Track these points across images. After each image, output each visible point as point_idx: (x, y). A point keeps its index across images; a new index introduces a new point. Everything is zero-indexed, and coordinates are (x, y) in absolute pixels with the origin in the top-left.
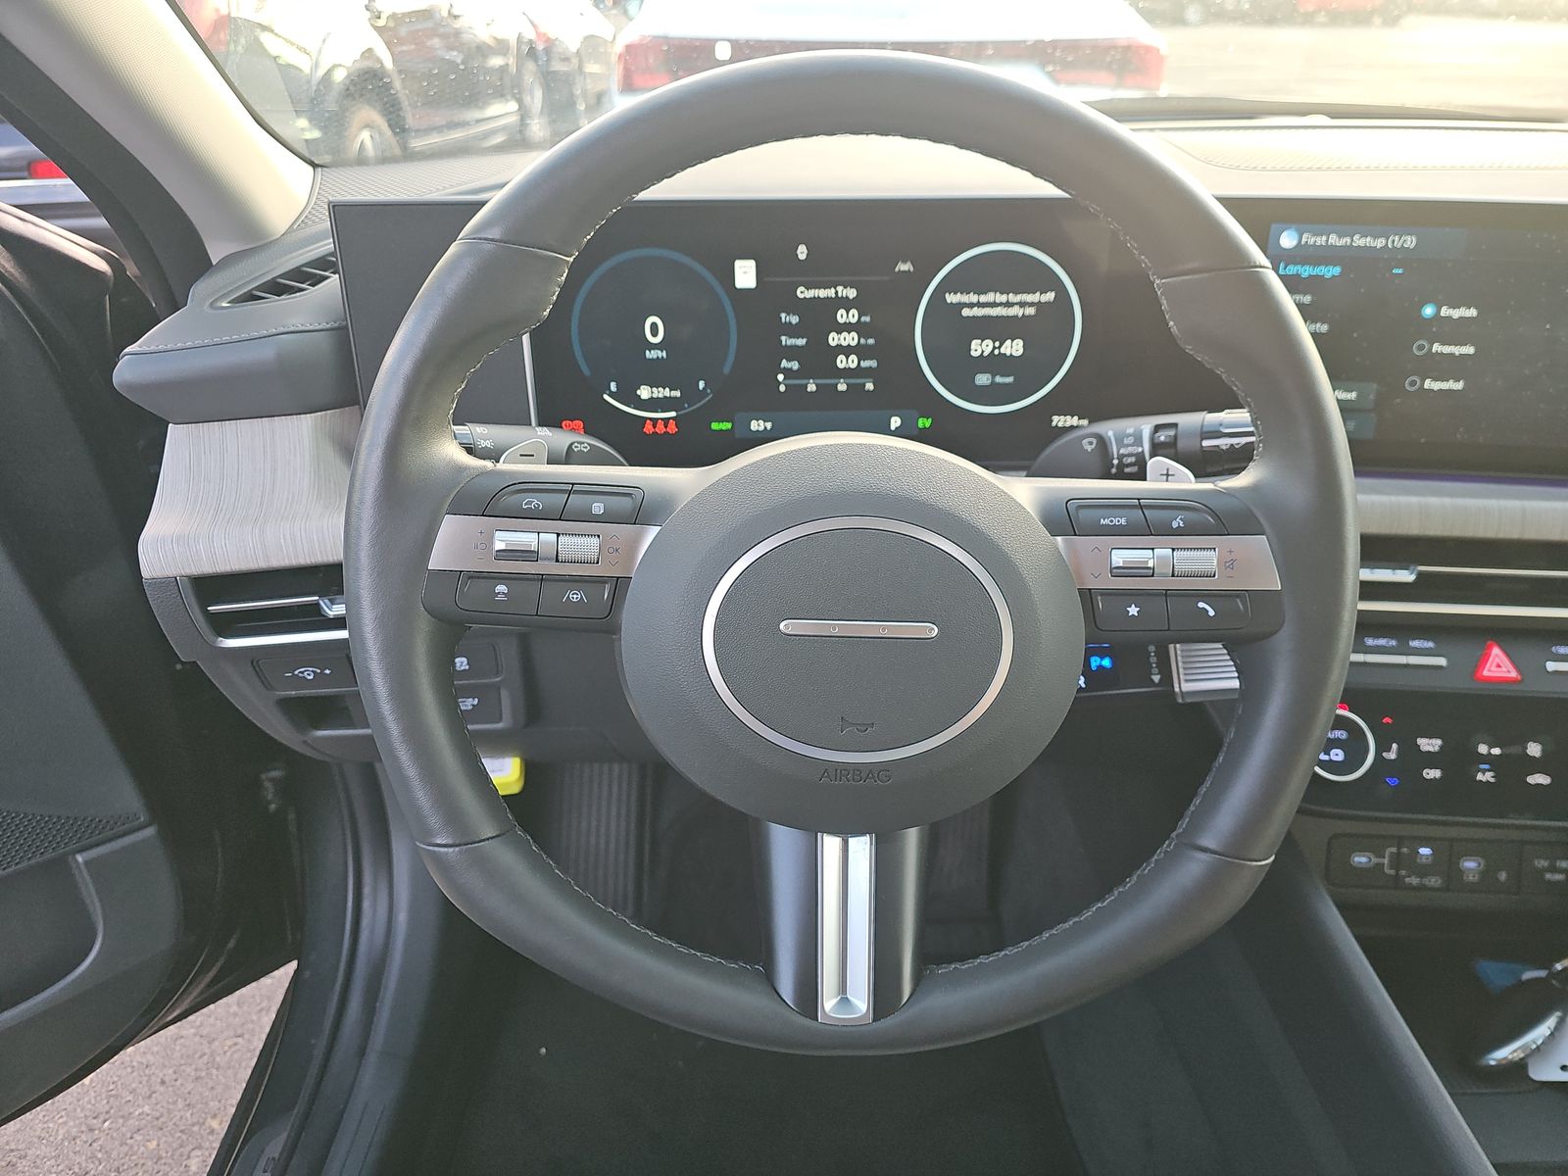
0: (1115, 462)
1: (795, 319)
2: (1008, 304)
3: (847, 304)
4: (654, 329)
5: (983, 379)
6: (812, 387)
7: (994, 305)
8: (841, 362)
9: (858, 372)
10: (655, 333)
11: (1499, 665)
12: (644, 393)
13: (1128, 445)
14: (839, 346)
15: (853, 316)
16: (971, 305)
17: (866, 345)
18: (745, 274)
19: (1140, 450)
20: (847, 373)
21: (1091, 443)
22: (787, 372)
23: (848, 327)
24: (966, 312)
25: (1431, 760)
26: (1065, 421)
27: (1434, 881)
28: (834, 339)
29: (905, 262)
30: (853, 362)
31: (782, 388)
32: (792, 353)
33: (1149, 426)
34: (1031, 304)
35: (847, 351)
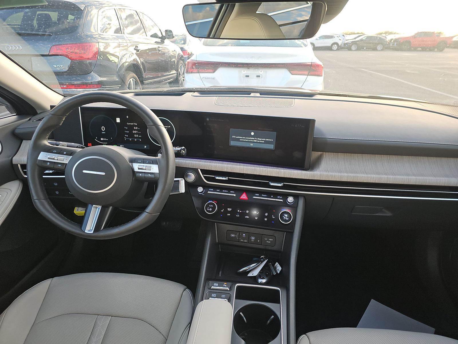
1: (127, 128)
3: (136, 126)
4: (103, 128)
6: (130, 140)
8: (135, 136)
9: (138, 138)
10: (103, 129)
11: (244, 196)
12: (102, 139)
15: (137, 128)
17: (139, 133)
18: (118, 120)
20: (136, 138)
22: (126, 137)
23: (136, 130)
25: (229, 212)
27: (246, 241)
28: (134, 132)
30: (137, 136)
31: (125, 140)
32: (127, 134)
34: (166, 128)
35: (136, 134)
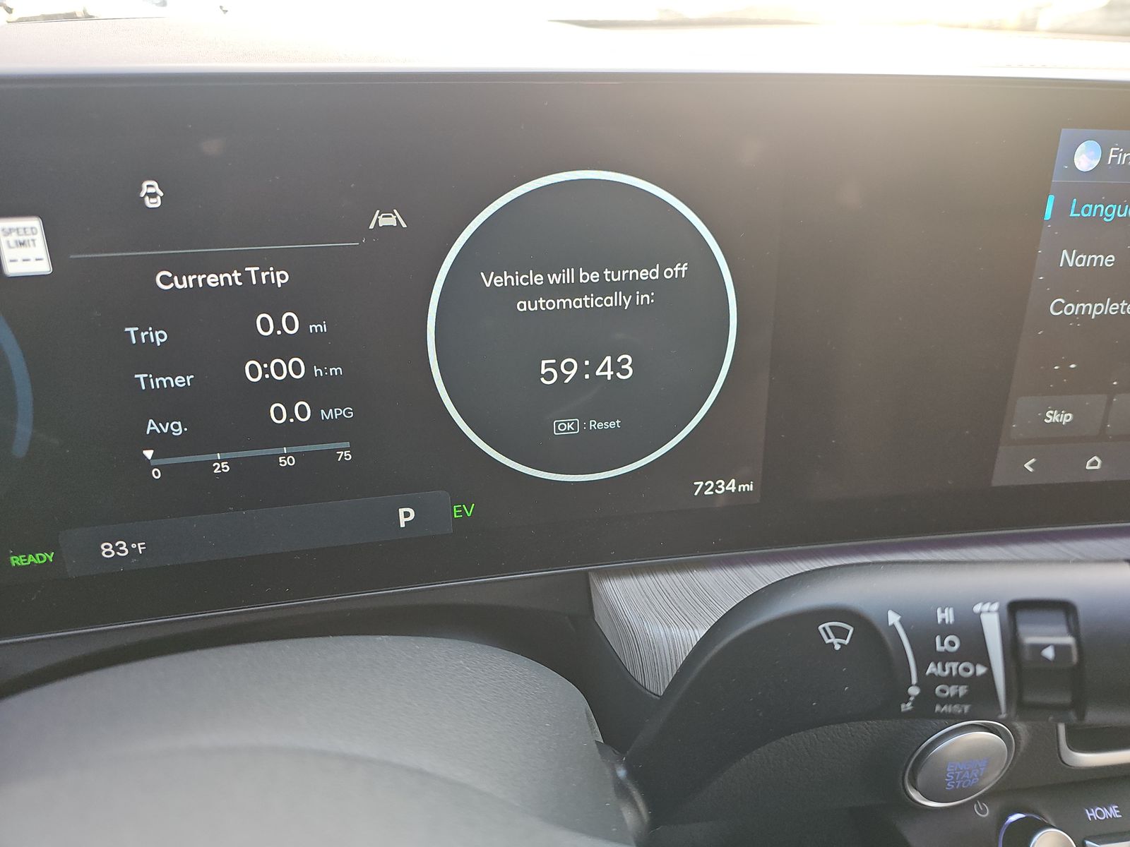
0: (914, 691)
1: (159, 337)
2: (603, 288)
3: (274, 300)
5: (565, 427)
6: (222, 467)
7: (576, 290)
8: (277, 413)
9: (317, 430)
13: (945, 657)
14: (268, 383)
15: (291, 324)
16: (531, 293)
17: (327, 377)
18: (24, 247)
19: (981, 670)
20: (292, 433)
21: (841, 633)
22: (163, 444)
23: (281, 347)
24: (523, 306)
26: (716, 487)
28: (255, 373)
29: (387, 211)
30: (303, 412)
31: (156, 474)
32: (166, 404)
33: (995, 607)
34: (646, 286)
35: (288, 391)
